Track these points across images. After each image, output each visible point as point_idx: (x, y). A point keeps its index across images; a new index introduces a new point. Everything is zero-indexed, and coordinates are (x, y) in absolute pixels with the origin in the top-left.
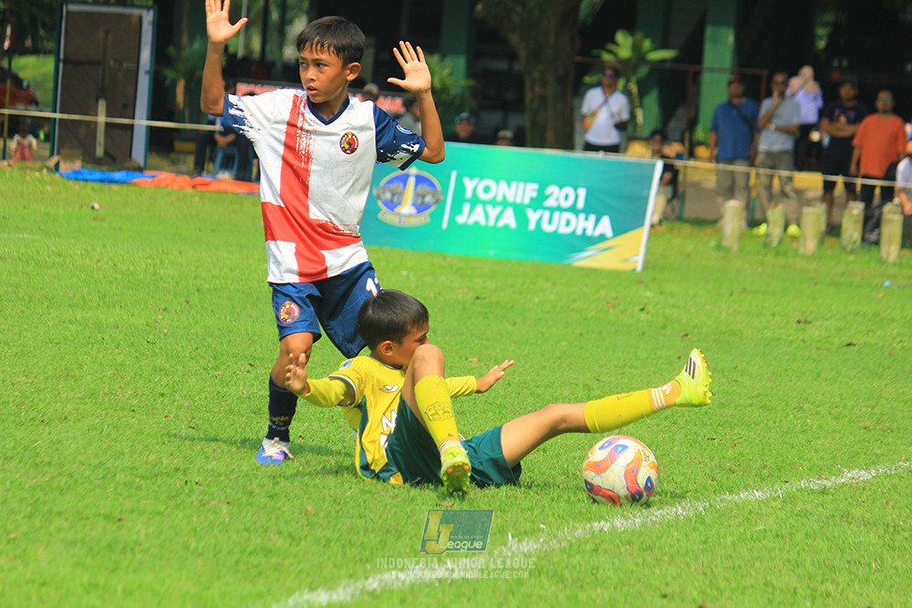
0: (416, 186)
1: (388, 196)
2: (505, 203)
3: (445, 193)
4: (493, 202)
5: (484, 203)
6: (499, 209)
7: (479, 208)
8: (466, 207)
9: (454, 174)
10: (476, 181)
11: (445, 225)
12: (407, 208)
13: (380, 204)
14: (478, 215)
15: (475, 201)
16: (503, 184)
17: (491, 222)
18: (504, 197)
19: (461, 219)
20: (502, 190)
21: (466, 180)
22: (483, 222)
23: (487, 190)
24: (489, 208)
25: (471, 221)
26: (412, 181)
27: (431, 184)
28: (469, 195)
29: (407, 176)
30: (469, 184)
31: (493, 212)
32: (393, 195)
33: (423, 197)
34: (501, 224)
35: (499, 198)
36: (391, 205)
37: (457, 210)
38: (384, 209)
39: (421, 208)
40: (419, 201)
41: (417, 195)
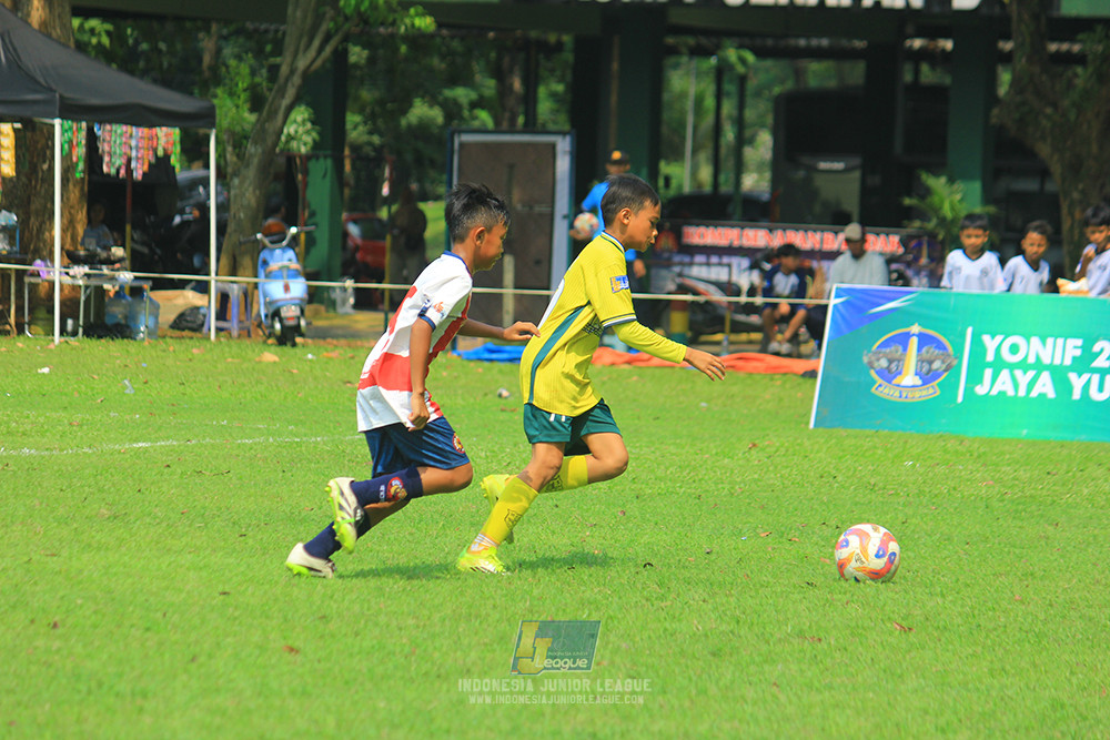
0: (919, 349)
1: (884, 363)
2: (1039, 366)
3: (959, 357)
4: (1024, 366)
5: (1012, 367)
6: (1031, 374)
7: (1005, 374)
8: (988, 373)
9: (970, 330)
10: (999, 338)
11: (960, 399)
12: (909, 378)
13: (873, 372)
14: (1004, 383)
15: (999, 365)
16: (1035, 341)
17: (1022, 393)
18: (1038, 357)
19: (981, 390)
20: (1035, 349)
21: (986, 338)
22: (1011, 392)
23: (1014, 349)
24: (1018, 373)
25: (994, 392)
26: (914, 342)
27: (940, 346)
28: (990, 357)
29: (908, 336)
30: (990, 343)
31: (1024, 379)
32: (890, 361)
33: (931, 363)
34: (1034, 394)
35: (1031, 360)
36: (889, 375)
37: (975, 377)
38: (880, 381)
39: (928, 377)
40: (925, 370)
41: (921, 361)
